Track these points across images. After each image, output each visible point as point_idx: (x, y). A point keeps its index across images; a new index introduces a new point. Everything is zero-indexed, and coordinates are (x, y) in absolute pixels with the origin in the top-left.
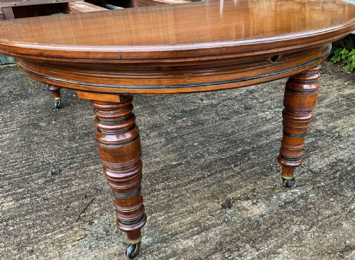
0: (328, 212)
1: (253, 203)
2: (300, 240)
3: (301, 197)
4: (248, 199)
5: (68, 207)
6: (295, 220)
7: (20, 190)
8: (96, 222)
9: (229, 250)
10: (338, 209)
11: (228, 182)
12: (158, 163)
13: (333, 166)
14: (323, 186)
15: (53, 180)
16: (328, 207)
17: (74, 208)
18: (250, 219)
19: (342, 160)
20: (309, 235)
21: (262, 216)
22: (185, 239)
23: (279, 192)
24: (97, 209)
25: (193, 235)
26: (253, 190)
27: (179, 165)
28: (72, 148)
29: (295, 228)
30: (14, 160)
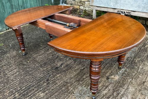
0: (134, 74)
1: (114, 76)
2: (132, 83)
3: (125, 71)
4: (112, 75)
5: (62, 90)
6: (128, 78)
7: (41, 89)
8: (75, 92)
9: (117, 91)
10: (136, 72)
11: (103, 71)
12: (78, 69)
13: (128, 60)
14: (129, 67)
15: (49, 83)
16: (134, 72)
17: (64, 90)
18: (116, 81)
19: (129, 57)
20: (133, 81)
21: (119, 79)
22: (104, 91)
23: (119, 71)
24: (72, 89)
25: (105, 89)
26: (112, 72)
27: (84, 68)
28: (45, 70)
29: (129, 81)
30: (28, 79)
